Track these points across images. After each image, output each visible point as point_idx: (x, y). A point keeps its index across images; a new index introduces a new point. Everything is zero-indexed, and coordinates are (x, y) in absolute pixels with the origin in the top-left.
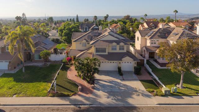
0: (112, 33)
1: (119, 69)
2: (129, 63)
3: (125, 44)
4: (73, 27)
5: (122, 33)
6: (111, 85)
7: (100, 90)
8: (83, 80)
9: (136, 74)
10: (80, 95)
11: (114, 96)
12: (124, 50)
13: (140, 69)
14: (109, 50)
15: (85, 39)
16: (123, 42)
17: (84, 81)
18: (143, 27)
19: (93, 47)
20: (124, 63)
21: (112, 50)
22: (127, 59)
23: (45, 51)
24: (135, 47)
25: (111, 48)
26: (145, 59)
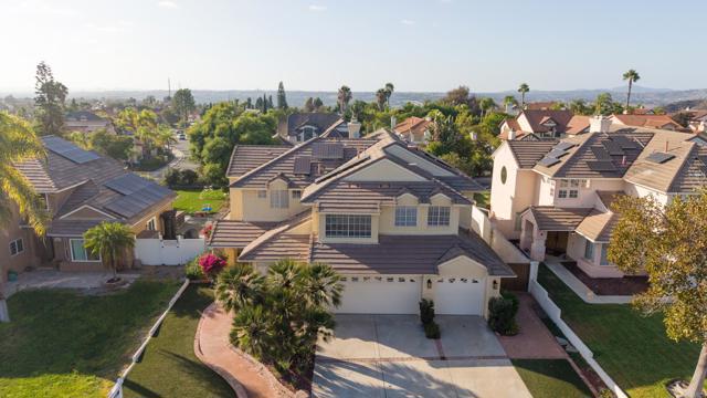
0: (398, 151)
1: (427, 309)
2: (470, 281)
3: (456, 199)
4: (246, 126)
5: (439, 151)
6: (385, 389)
8: (262, 365)
9: (494, 331)
12: (447, 224)
13: (514, 308)
14: (384, 224)
15: (282, 176)
16: (443, 190)
17: (266, 369)
18: (514, 130)
19: (314, 210)
20: (446, 280)
21: (397, 224)
22: (462, 265)
23: (106, 227)
24: (489, 207)
25: (392, 217)
26: (532, 263)
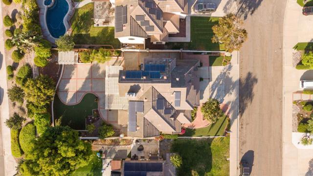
7: (223, 98)
10: (229, 113)
11: (229, 90)
